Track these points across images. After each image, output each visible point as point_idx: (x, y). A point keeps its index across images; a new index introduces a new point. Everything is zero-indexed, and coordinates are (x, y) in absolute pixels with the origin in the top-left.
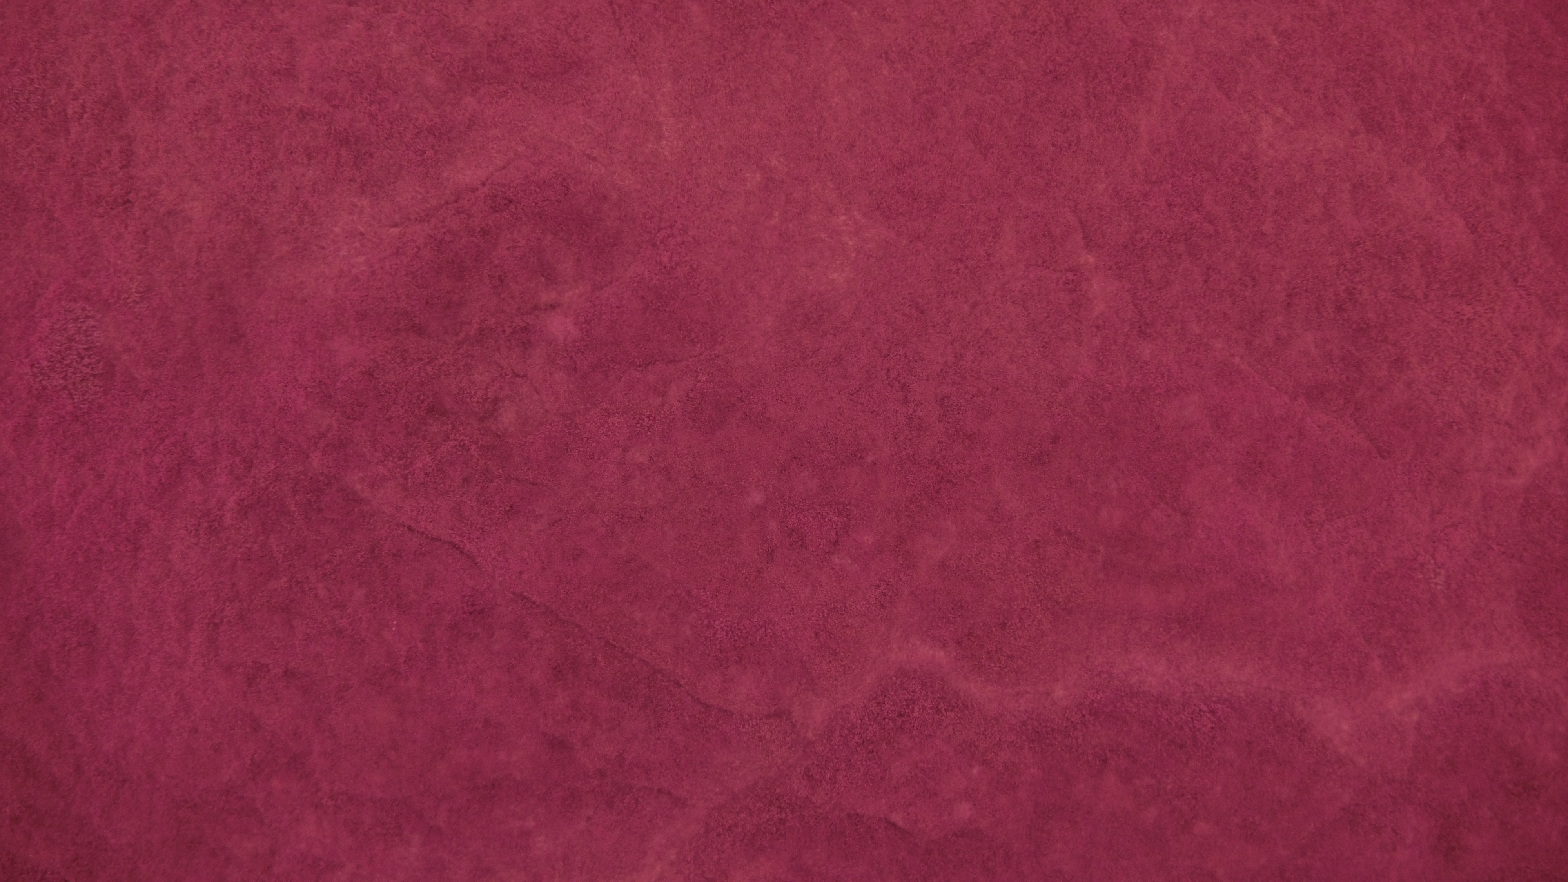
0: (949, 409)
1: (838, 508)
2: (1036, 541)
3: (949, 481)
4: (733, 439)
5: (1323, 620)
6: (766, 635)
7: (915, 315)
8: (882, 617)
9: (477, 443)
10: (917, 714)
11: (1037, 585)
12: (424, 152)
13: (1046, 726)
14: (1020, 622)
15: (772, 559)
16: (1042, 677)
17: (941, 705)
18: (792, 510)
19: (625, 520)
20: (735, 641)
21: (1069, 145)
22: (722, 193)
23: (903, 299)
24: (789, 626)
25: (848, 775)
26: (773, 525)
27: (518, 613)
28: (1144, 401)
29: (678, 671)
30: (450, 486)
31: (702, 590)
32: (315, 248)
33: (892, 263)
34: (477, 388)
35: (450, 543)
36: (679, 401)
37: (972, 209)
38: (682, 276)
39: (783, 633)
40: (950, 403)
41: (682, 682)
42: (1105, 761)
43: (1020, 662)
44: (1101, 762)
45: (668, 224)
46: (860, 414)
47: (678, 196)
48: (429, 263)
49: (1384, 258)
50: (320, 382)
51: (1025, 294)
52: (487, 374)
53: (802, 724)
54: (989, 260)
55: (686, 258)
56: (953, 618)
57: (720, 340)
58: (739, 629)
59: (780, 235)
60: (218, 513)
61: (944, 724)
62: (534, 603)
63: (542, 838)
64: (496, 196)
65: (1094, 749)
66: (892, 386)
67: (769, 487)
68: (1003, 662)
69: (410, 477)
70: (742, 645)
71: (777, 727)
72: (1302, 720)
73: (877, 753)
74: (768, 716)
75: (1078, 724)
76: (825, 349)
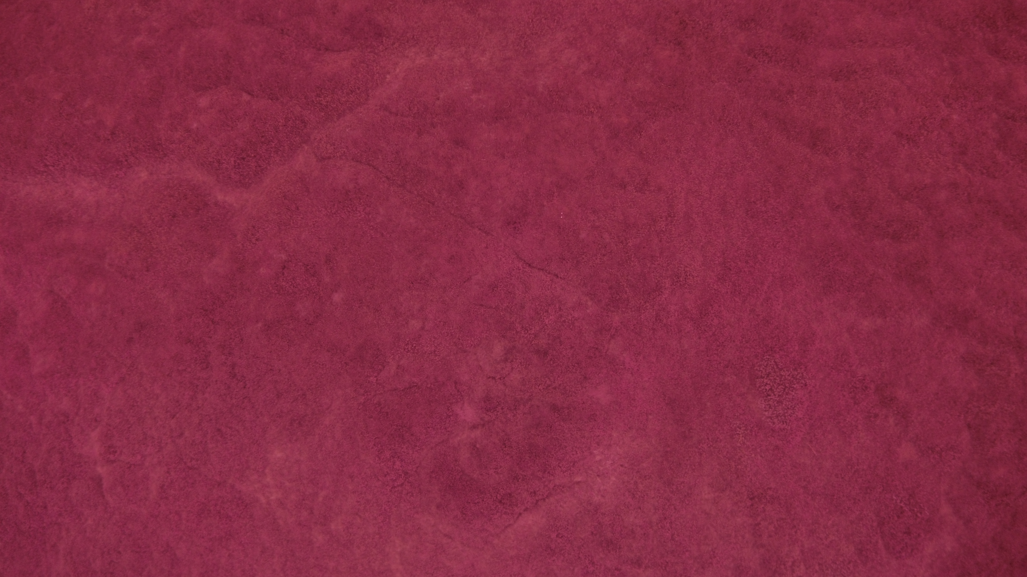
0: (203, 361)
1: (283, 291)
3: (206, 310)
4: (352, 337)
7: (223, 428)
9: (517, 332)
10: (232, 159)
11: (150, 242)
12: (557, 536)
16: (153, 184)
17: (217, 165)
18: (313, 289)
19: (423, 282)
20: (351, 205)
24: (316, 214)
25: (277, 123)
26: (327, 279)
27: (487, 223)
29: (387, 186)
30: (532, 304)
32: (626, 465)
34: (518, 369)
35: (532, 267)
36: (389, 362)
37: (179, 505)
38: (386, 452)
39: (320, 210)
40: (201, 365)
41: (384, 179)
42: (113, 133)
43: (165, 193)
44: (115, 133)
45: (396, 489)
46: (266, 356)
47: (389, 510)
48: (551, 456)
50: (616, 373)
51: (144, 444)
52: (512, 379)
53: (310, 154)
55: (383, 464)
56: (209, 221)
57: (361, 406)
59: (318, 484)
60: (675, 287)
61: (214, 153)
63: (466, 88)
65: (119, 141)
67: (329, 304)
68: (177, 193)
69: (557, 310)
70: (346, 202)
71: (324, 152)
73: (259, 136)
74: (329, 158)
75: (130, 156)
76: (289, 402)
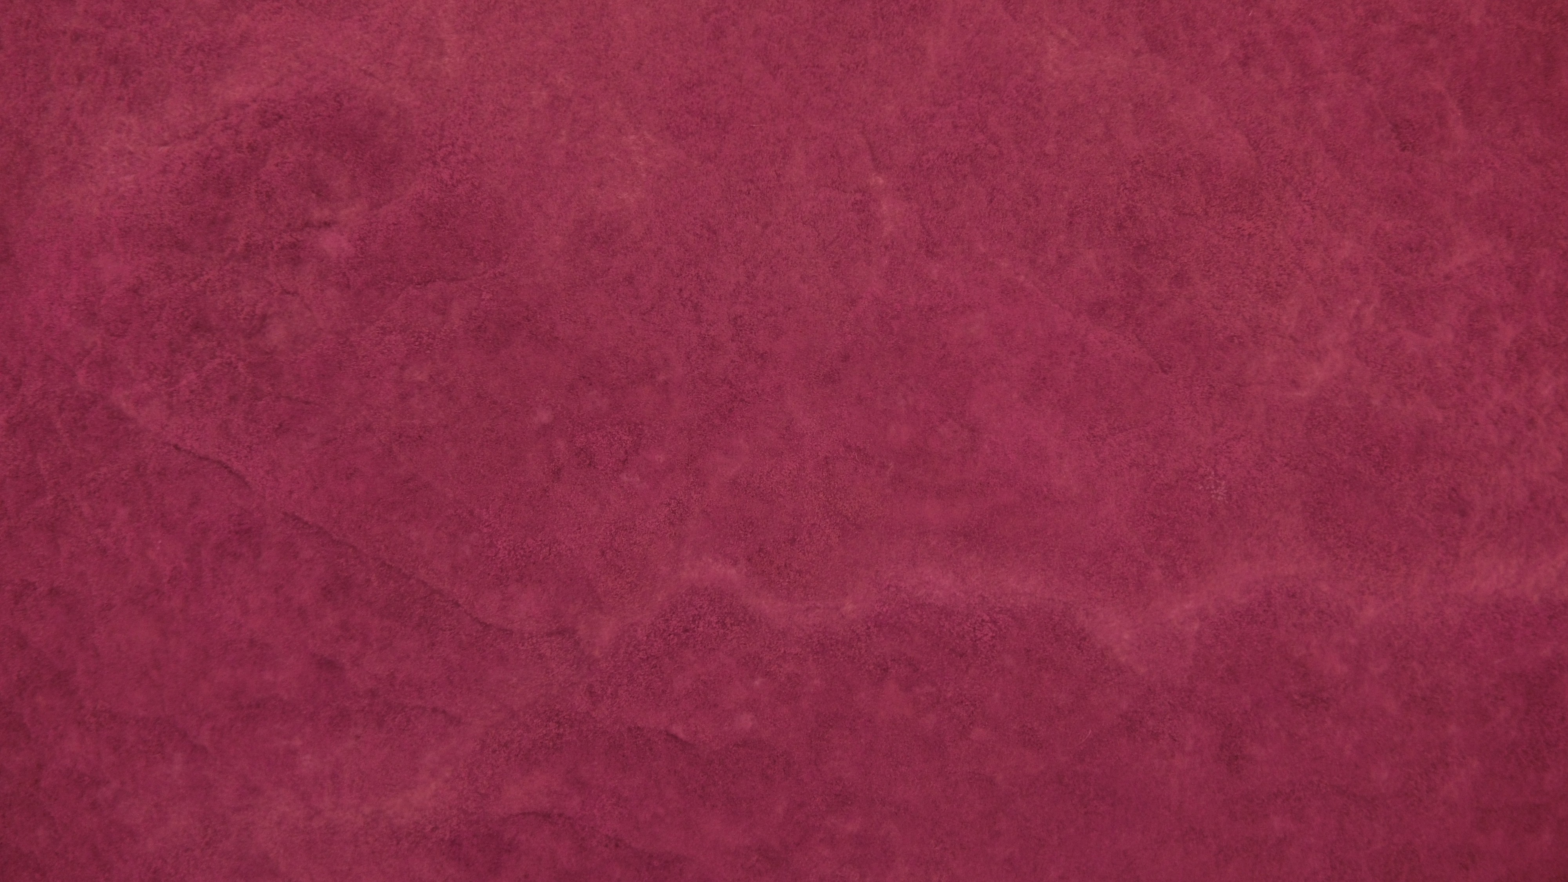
0: (741, 329)
1: (629, 428)
2: (826, 458)
4: (519, 357)
5: (1104, 531)
6: (550, 554)
7: (707, 236)
8: (671, 535)
9: (244, 360)
10: (702, 629)
11: (828, 501)
12: (191, 68)
13: (831, 638)
14: (809, 537)
15: (559, 478)
16: (830, 591)
17: (728, 620)
18: (582, 430)
19: (403, 439)
20: (517, 560)
21: (857, 66)
22: (506, 111)
23: (695, 219)
24: (575, 545)
25: (630, 689)
26: (561, 444)
27: (288, 532)
28: (932, 319)
29: (455, 591)
30: (216, 403)
31: (484, 510)
32: (82, 167)
33: (683, 184)
34: (244, 304)
35: (219, 462)
36: (462, 320)
37: (762, 131)
38: (463, 193)
39: (569, 552)
40: (743, 322)
41: (461, 602)
42: (886, 670)
43: (808, 576)
44: (882, 671)
45: (449, 141)
46: (651, 334)
47: (460, 113)
48: (195, 179)
49: (1163, 177)
50: (85, 299)
51: (815, 214)
52: (255, 290)
53: (588, 642)
54: (779, 181)
55: (468, 176)
56: (744, 535)
57: (504, 258)
58: (522, 548)
59: (567, 153)
61: (729, 638)
62: (306, 523)
63: (308, 757)
64: (266, 112)
65: (876, 658)
66: (684, 306)
67: (557, 407)
68: (792, 577)
69: (175, 394)
70: (524, 564)
71: (558, 644)
72: (1083, 630)
73: (660, 667)
74: (550, 634)
75: (862, 635)
76: (616, 268)
